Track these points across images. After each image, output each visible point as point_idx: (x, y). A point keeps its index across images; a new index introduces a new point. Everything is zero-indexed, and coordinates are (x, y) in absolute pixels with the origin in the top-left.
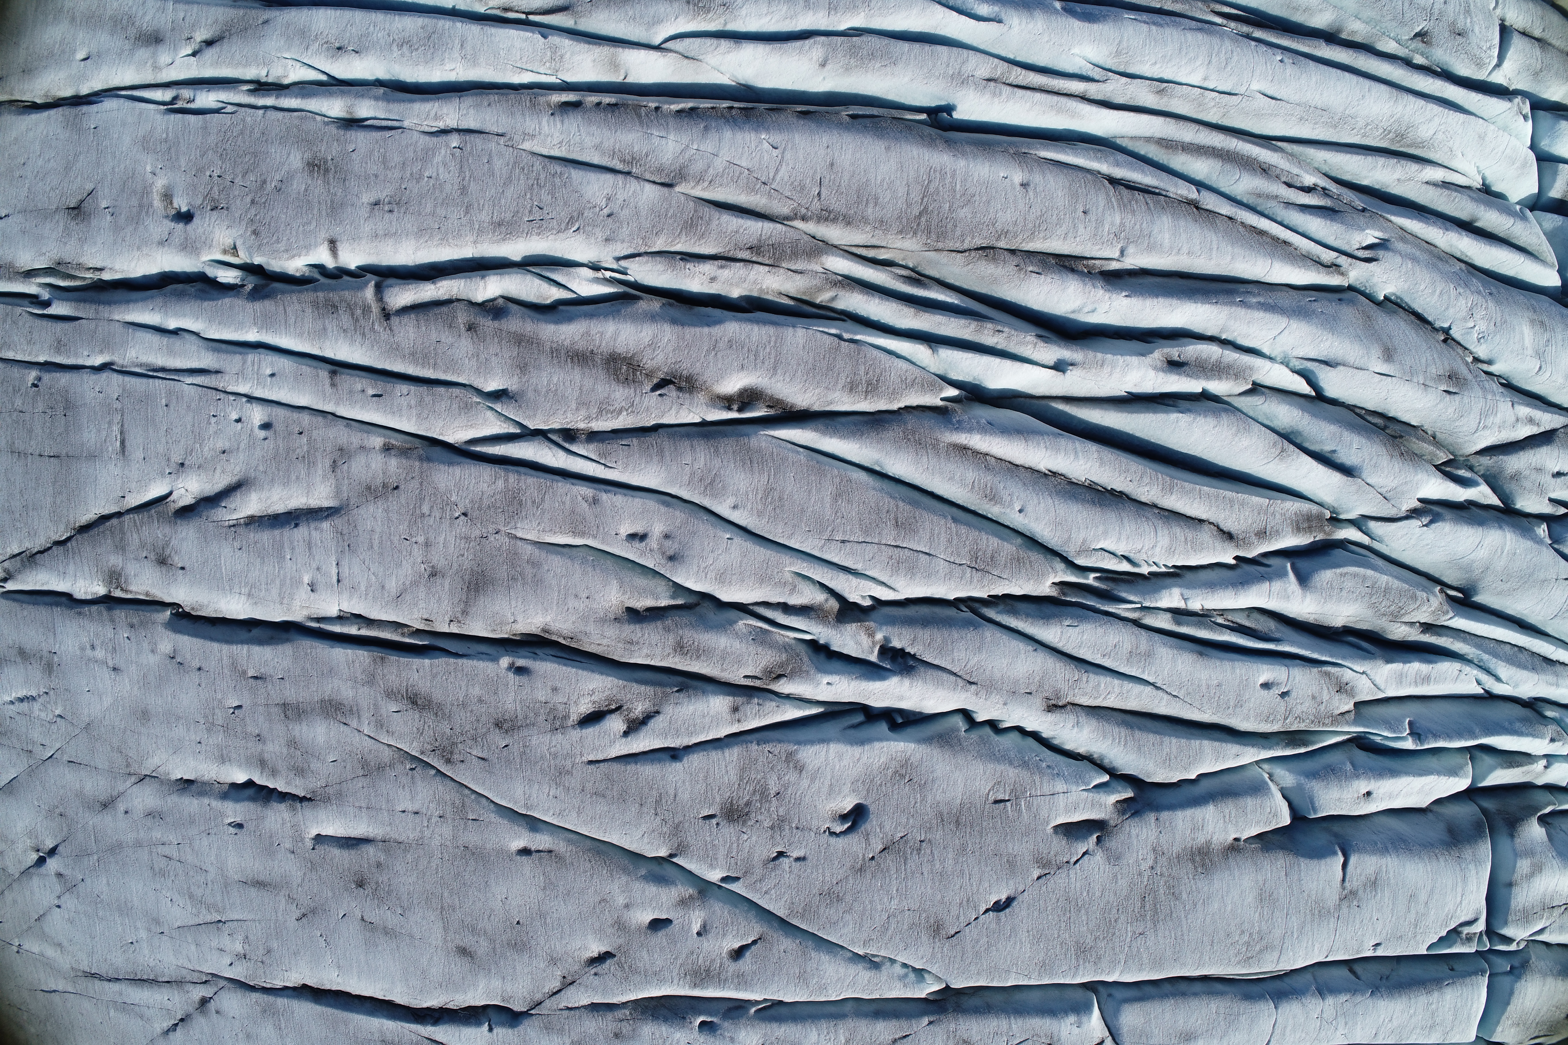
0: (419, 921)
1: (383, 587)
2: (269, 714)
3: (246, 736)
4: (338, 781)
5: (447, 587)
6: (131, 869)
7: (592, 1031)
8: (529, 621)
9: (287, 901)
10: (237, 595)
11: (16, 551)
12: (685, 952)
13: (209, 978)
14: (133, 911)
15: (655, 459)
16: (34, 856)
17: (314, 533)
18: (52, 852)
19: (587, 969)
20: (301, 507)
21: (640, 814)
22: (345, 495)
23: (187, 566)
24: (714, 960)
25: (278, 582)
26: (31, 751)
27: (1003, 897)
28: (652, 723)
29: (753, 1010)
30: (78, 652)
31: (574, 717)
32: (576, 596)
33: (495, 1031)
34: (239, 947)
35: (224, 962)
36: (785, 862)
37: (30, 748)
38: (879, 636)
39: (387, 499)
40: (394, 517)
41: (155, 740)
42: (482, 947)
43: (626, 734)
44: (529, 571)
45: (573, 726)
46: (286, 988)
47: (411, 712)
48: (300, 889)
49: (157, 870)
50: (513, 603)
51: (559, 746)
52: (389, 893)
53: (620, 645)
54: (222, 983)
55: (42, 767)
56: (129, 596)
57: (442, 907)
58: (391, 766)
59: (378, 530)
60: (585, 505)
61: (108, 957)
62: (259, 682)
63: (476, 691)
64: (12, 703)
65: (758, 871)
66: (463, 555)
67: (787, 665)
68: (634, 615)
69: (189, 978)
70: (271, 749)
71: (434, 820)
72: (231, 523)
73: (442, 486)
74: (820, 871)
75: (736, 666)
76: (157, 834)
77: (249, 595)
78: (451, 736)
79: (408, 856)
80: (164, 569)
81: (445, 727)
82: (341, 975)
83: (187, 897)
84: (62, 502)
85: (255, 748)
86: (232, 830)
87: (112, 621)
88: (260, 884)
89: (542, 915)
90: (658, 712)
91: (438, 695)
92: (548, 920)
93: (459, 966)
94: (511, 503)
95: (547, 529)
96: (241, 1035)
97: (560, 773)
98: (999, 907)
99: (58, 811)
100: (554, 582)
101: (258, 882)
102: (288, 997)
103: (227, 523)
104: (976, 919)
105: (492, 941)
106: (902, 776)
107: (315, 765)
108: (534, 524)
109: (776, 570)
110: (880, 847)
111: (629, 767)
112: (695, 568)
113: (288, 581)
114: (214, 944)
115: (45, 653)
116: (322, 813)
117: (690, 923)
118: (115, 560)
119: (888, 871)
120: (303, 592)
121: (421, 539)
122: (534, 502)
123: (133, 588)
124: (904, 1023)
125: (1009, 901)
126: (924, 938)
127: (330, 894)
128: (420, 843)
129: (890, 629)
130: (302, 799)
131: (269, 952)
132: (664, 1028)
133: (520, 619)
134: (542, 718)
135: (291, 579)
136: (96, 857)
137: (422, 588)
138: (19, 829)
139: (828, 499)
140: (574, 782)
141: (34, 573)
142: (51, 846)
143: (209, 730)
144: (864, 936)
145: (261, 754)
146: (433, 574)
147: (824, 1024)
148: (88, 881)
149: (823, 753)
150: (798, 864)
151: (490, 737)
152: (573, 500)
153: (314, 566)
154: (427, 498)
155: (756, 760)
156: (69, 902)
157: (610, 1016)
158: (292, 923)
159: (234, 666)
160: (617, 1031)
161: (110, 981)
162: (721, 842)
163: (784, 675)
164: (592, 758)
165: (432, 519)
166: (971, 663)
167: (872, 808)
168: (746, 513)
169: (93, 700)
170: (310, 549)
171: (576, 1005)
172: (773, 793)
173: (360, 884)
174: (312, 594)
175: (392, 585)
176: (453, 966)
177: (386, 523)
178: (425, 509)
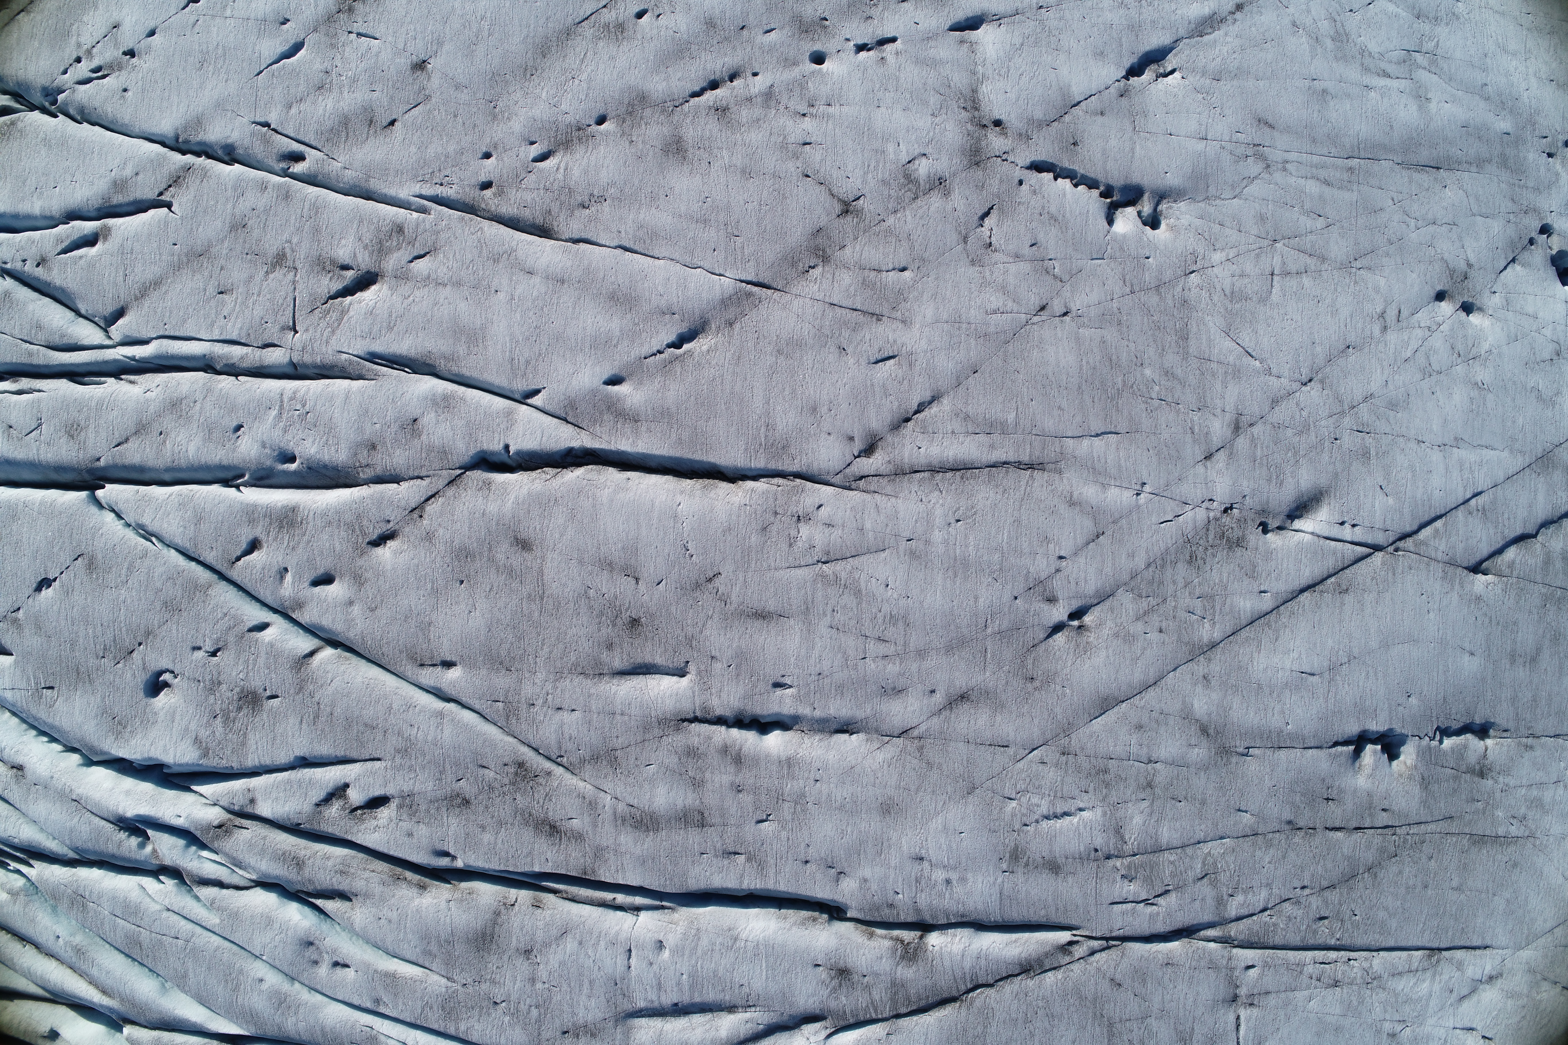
0: (570, 583)
1: (580, 943)
2: (722, 816)
3: (755, 791)
4: (647, 743)
5: (514, 939)
6: (938, 621)
7: (398, 452)
8: (435, 901)
9: (729, 597)
10: (750, 939)
11: (1050, 974)
12: (300, 551)
13: (854, 485)
14: (946, 565)
15: (328, 1029)
16: (1087, 619)
17: (655, 998)
18: (1058, 628)
19: (397, 527)
20: (673, 1019)
21: (333, 705)
22: (618, 1030)
23: (810, 969)
24: (275, 539)
25: (699, 952)
26: (1064, 754)
27: (44, 592)
28: (322, 795)
29: (246, 478)
30: (970, 876)
31: (393, 805)
32: (390, 921)
33: (501, 446)
34: (805, 530)
35: (828, 509)
36: (209, 646)
37: (1064, 758)
38: (149, 849)
39: (574, 1024)
40: (566, 1008)
41: (877, 781)
42: (504, 552)
43: (347, 786)
44: (434, 948)
45: (393, 797)
46: (755, 478)
47: (557, 818)
48: (710, 614)
49: (900, 624)
50: (448, 920)
51: (407, 779)
52: (602, 614)
53: (352, 870)
54: (837, 480)
55: (1049, 737)
56: (896, 933)
57: (542, 599)
58: (583, 761)
59: (584, 998)
60: (385, 1000)
61: (999, 497)
62: (732, 849)
63: (487, 837)
64: (1081, 810)
65: (231, 639)
66: (497, 967)
67: (212, 837)
68: (343, 896)
69: (884, 481)
70: (724, 777)
71: (540, 701)
72: (753, 1009)
73: (518, 1030)
74: (180, 635)
75: (253, 841)
76: (893, 668)
77: (736, 939)
78: (515, 792)
79: (574, 659)
80: (842, 964)
81: (522, 801)
82: (675, 506)
83: (864, 592)
84: (975, 1028)
85: (747, 777)
86: (788, 681)
87: (918, 911)
88: (762, 615)
89: (435, 592)
90: (317, 805)
91: (528, 834)
92: (429, 586)
93: (530, 528)
94: (452, 1009)
95: (418, 983)
96: (824, 409)
97: (406, 751)
98: (45, 583)
99: (1037, 683)
100: (410, 936)
101: (764, 618)
102: (751, 469)
103: (758, 1009)
104: (62, 573)
105: (491, 560)
106: (120, 723)
107: (672, 761)
108: (429, 989)
109: (225, 922)
110: (134, 655)
111: (343, 753)
112: (289, 933)
113: (687, 952)
114: (837, 533)
115: (1020, 870)
116: (669, 706)
117: (293, 583)
118: (906, 973)
119: (127, 630)
120: (671, 940)
121: (539, 985)
122: (431, 1008)
123: (887, 943)
124: (119, 461)
125: (39, 589)
126: (100, 556)
127: (673, 609)
128: (559, 675)
129: (138, 857)
130: (695, 720)
131: (764, 529)
132: (326, 457)
133: (443, 905)
134: (423, 807)
135: (683, 955)
136: (989, 631)
137: (539, 940)
138: (1103, 654)
139: (191, 975)
140: (393, 741)
141: (1023, 955)
142: (1060, 634)
143: (803, 795)
144: (147, 562)
145: (739, 771)
146: (528, 952)
147: (183, 463)
148: (1007, 597)
149: (178, 755)
150: (198, 644)
151: (475, 790)
152: (396, 1006)
153: (655, 967)
154: (533, 1021)
155: (232, 752)
156: (1041, 566)
157: (379, 470)
158: (727, 570)
159: (762, 866)
160: (373, 452)
161: (1005, 463)
162: (262, 671)
163: (216, 827)
164: (377, 764)
165: (528, 1002)
166: (76, 820)
167: (141, 694)
168: (252, 974)
169: (957, 824)
170: (659, 984)
171: (412, 482)
172: (219, 719)
173: (635, 622)
174: (661, 938)
175: (570, 945)
176: (538, 527)
177: (575, 1003)
178: (535, 1012)
